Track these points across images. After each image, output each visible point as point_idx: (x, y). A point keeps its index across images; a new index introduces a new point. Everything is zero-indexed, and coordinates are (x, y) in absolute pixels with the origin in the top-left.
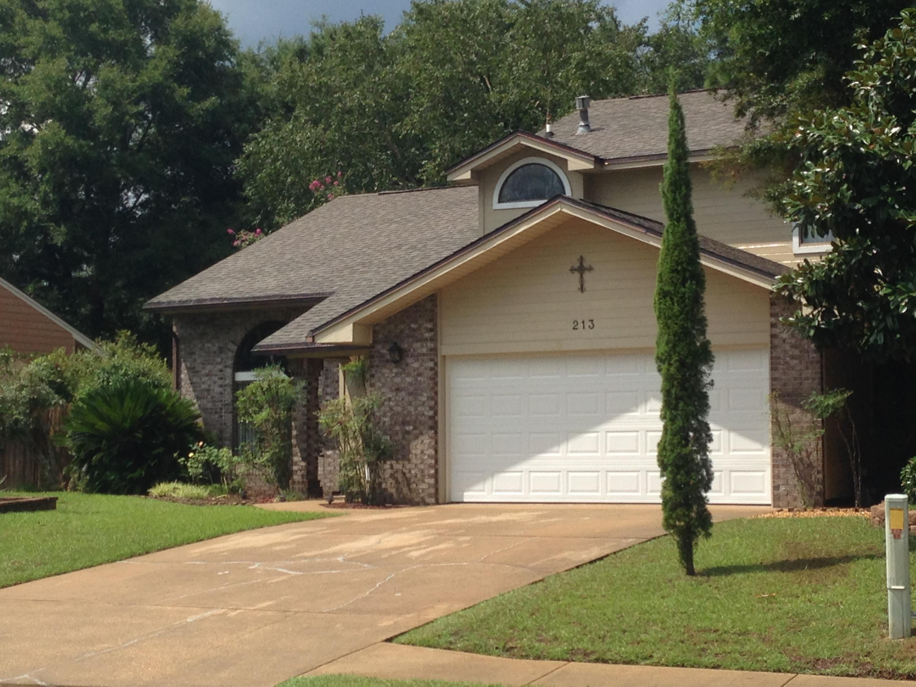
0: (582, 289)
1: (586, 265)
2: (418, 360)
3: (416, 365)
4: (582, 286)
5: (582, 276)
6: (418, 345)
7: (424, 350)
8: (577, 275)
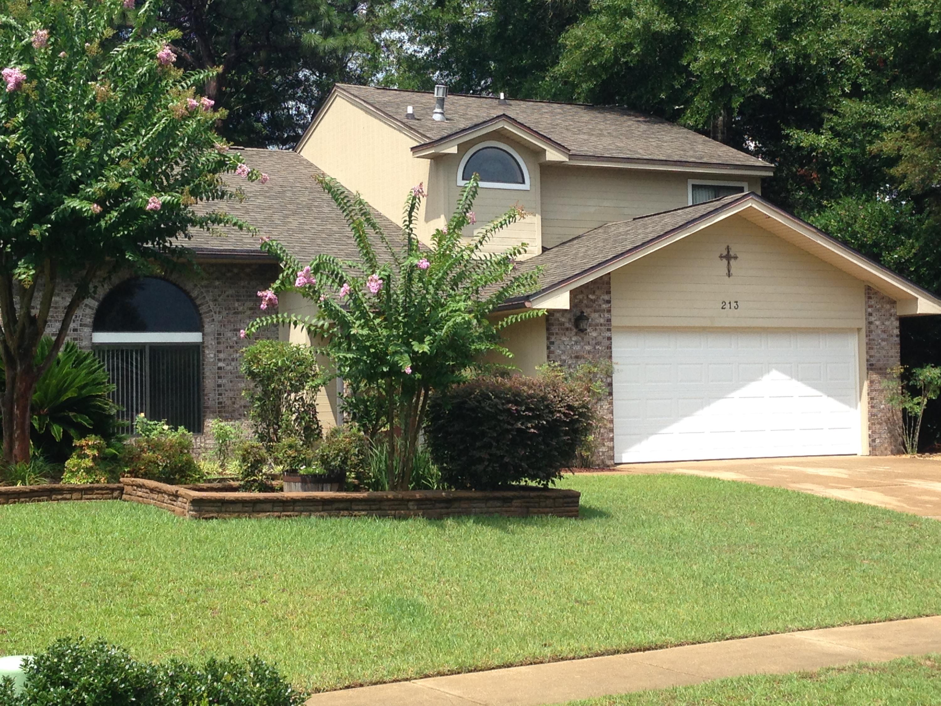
0: (729, 275)
1: (732, 254)
2: (596, 330)
3: (594, 334)
4: (729, 271)
5: (729, 263)
6: (597, 315)
7: (602, 321)
8: (725, 261)
